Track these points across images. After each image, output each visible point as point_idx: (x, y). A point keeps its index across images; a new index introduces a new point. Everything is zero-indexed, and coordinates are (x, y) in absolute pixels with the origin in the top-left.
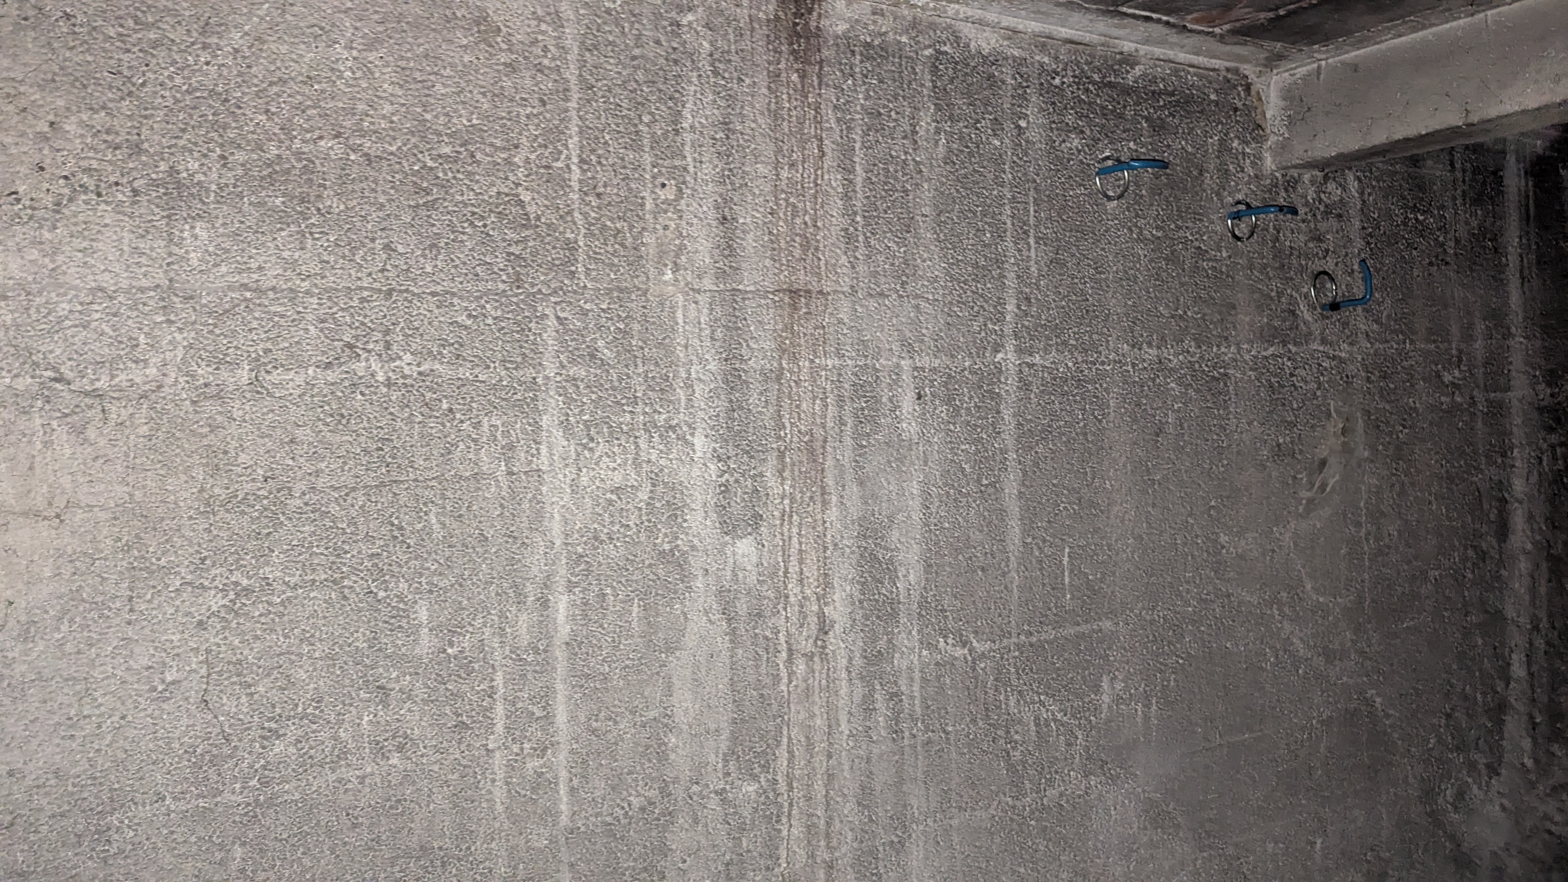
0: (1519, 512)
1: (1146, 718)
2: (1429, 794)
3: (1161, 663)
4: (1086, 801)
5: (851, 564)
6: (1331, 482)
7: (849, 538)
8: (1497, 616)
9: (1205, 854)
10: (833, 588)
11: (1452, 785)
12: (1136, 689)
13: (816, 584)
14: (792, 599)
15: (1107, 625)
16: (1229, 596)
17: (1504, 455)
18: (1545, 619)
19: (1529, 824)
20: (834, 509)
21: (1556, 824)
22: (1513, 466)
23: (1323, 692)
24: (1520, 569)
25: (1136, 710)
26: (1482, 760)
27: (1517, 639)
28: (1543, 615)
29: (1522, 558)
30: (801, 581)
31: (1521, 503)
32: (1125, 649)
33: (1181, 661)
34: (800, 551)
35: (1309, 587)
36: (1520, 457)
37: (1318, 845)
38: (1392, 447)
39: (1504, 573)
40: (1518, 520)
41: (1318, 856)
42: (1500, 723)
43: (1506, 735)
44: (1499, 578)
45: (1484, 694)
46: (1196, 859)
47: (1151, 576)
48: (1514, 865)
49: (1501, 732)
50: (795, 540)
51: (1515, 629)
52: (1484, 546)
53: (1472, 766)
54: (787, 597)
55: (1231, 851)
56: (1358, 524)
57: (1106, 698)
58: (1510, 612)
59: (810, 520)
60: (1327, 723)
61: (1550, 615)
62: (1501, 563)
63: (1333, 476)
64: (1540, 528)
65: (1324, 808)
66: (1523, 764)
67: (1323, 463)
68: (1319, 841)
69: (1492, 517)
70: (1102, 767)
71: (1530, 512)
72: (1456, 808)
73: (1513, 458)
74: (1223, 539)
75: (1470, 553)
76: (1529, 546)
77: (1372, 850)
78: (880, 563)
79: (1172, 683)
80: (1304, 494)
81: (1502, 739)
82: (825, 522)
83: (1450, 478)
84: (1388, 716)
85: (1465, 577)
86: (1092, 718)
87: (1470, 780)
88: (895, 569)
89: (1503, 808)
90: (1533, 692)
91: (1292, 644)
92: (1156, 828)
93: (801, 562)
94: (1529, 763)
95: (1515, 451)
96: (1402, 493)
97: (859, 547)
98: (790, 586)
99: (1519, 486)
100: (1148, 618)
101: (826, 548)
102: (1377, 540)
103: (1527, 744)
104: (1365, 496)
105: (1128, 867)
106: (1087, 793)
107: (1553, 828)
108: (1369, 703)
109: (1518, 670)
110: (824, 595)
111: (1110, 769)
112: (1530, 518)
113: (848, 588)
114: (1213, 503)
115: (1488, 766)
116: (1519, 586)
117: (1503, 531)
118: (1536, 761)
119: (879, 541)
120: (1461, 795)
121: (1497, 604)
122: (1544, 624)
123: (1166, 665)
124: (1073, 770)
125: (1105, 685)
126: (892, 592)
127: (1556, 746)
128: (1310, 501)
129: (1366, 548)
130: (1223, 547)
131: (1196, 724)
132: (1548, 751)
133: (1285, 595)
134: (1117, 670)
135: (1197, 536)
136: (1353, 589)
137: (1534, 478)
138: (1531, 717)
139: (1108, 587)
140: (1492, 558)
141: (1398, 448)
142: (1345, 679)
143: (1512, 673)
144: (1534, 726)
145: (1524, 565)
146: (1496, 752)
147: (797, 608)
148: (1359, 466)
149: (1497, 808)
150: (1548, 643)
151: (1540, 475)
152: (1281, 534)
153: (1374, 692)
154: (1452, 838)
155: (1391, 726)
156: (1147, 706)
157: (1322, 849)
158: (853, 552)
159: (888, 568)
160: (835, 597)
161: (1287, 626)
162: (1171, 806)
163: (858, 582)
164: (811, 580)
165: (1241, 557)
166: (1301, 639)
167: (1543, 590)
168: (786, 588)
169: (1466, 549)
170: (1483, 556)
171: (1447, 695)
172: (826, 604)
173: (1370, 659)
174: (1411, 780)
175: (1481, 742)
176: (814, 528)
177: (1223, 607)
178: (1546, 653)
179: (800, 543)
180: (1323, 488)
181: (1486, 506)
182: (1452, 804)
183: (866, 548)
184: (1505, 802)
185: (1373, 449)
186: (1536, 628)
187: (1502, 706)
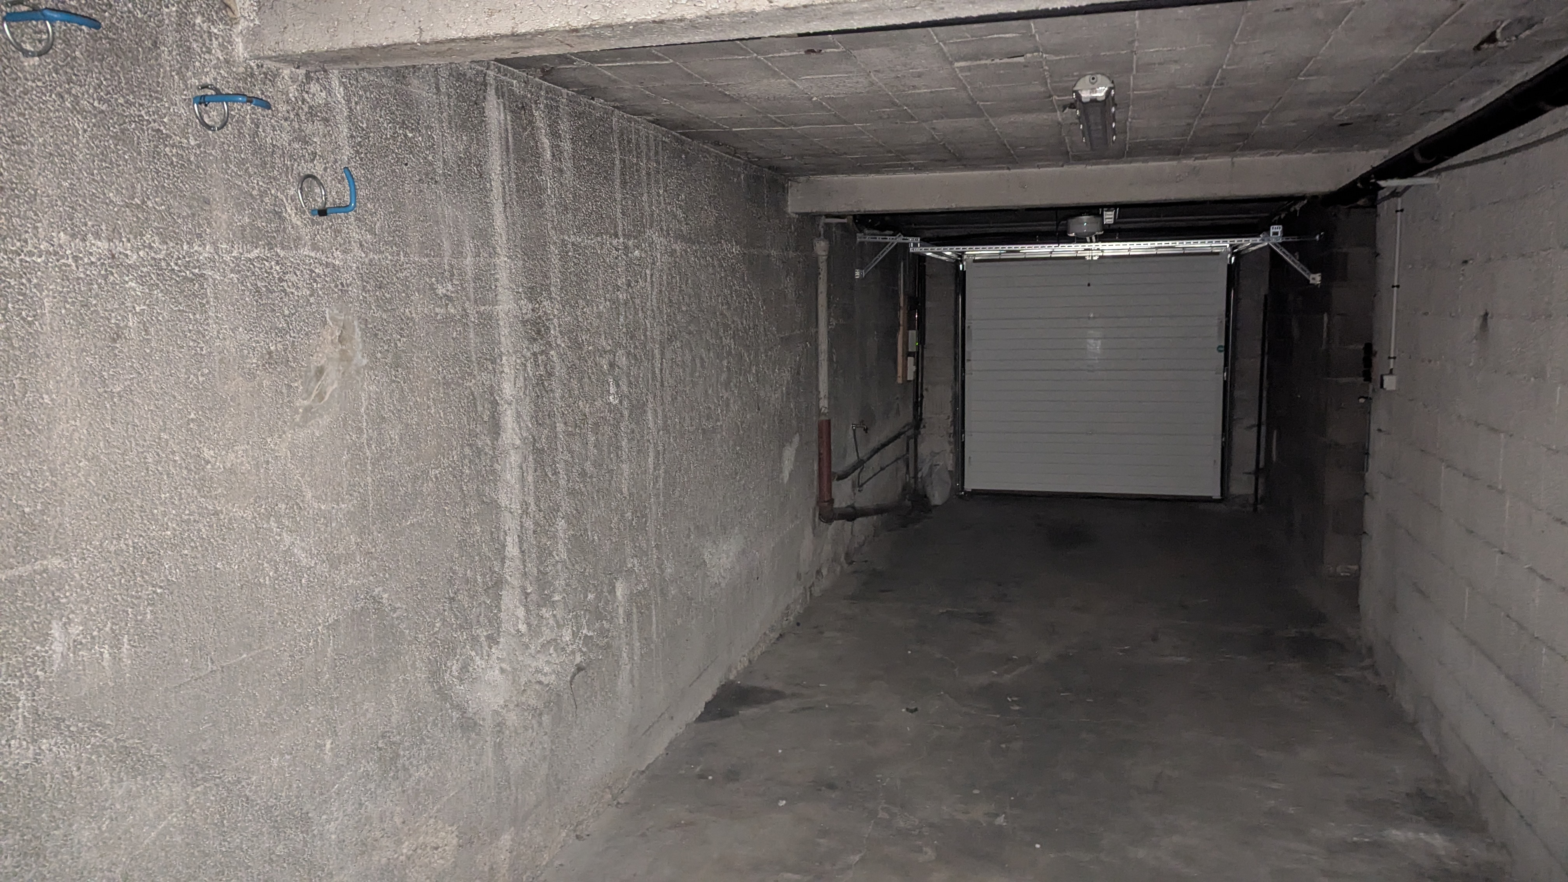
0: (509, 412)
1: (116, 659)
2: (435, 673)
3: (132, 596)
4: (35, 770)
6: (330, 390)
8: (494, 506)
9: (199, 789)
11: (458, 660)
12: (100, 630)
15: (56, 562)
16: (216, 513)
17: (493, 362)
18: (532, 504)
19: (523, 680)
21: (545, 674)
22: (502, 372)
23: (328, 597)
24: (510, 463)
25: (101, 654)
26: (482, 633)
27: (510, 523)
28: (531, 500)
29: (512, 452)
31: (510, 404)
32: (82, 588)
33: (159, 591)
35: (309, 495)
36: (508, 364)
37: (328, 746)
38: (390, 356)
39: (496, 466)
40: (508, 420)
41: (328, 756)
42: (499, 597)
43: (503, 607)
44: (494, 472)
45: (483, 575)
46: (188, 797)
47: (114, 501)
48: (512, 718)
49: (498, 607)
51: (507, 514)
52: (480, 444)
53: (475, 639)
55: (230, 777)
56: (360, 430)
57: (58, 648)
58: (504, 501)
60: (333, 626)
61: (538, 499)
62: (494, 459)
63: (332, 383)
64: (527, 426)
65: (332, 708)
66: (518, 631)
67: (320, 371)
68: (328, 743)
69: (486, 419)
70: (57, 727)
71: (518, 412)
72: (461, 680)
73: (502, 365)
74: (207, 454)
75: (467, 450)
76: (518, 442)
77: (383, 737)
79: (149, 616)
80: (301, 403)
81: (500, 611)
83: (447, 384)
84: (395, 610)
85: (463, 473)
86: (39, 673)
87: (473, 653)
89: (502, 671)
90: (525, 566)
91: (293, 555)
92: (135, 777)
94: (523, 628)
95: (504, 358)
96: (403, 398)
99: (508, 389)
100: (112, 549)
102: (379, 444)
103: (521, 612)
104: (365, 404)
105: (99, 828)
106: (36, 760)
107: (543, 679)
108: (376, 600)
109: (512, 550)
111: (68, 727)
112: (519, 415)
114: (192, 416)
115: (488, 637)
116: (511, 477)
117: (495, 429)
118: (529, 625)
120: (464, 668)
121: (493, 495)
122: (533, 507)
123: (140, 597)
124: (14, 737)
125: (56, 631)
127: (544, 610)
128: (307, 409)
129: (368, 454)
130: (208, 462)
131: (182, 655)
132: (538, 615)
133: (284, 506)
134: (73, 612)
135: (173, 453)
136: (355, 494)
137: (520, 383)
138: (523, 589)
139: (54, 518)
140: (486, 454)
141: (397, 356)
142: (351, 581)
143: (507, 553)
144: (527, 595)
145: (514, 458)
146: (494, 622)
148: (358, 372)
149: (497, 672)
150: (536, 524)
151: (525, 379)
152: (276, 444)
153: (380, 589)
154: (458, 707)
155: (397, 618)
156: (116, 645)
157: (332, 749)
161: (287, 539)
162: (154, 749)
165: (232, 471)
166: (303, 548)
167: (530, 479)
169: (462, 447)
170: (479, 452)
171: (450, 582)
173: (376, 559)
174: (419, 664)
175: (481, 619)
177: (211, 526)
178: (534, 532)
180: (320, 396)
181: (480, 409)
182: (457, 678)
184: (504, 665)
185: (372, 355)
186: (526, 512)
187: (499, 583)
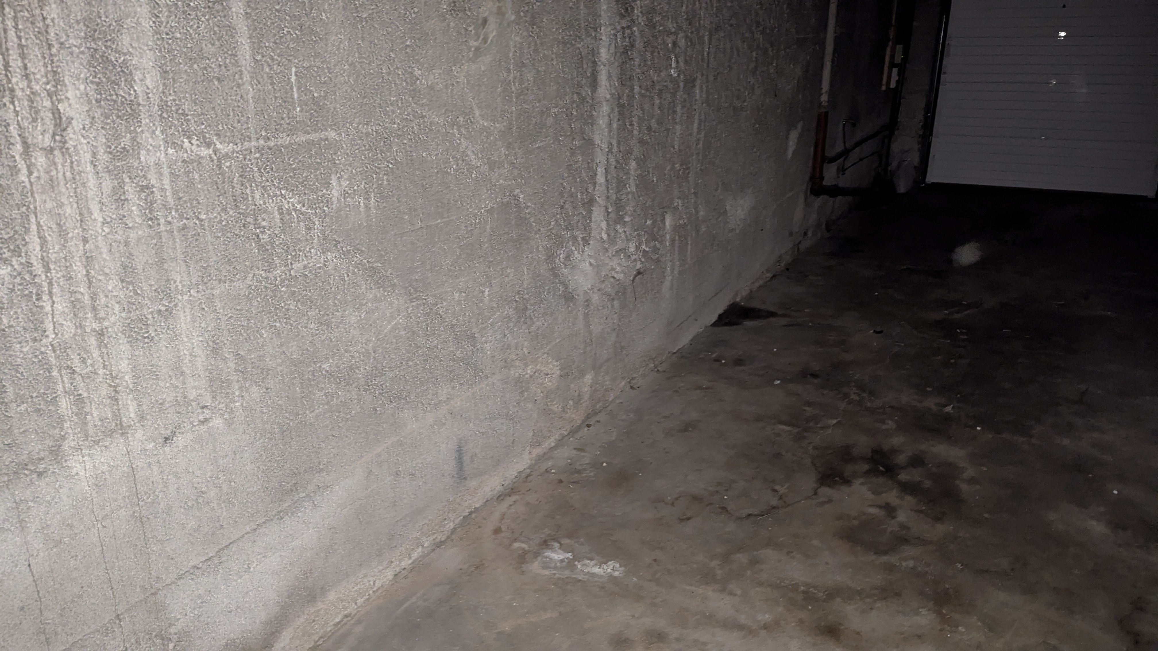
0: (604, 72)
1: (367, 208)
2: (551, 257)
3: (376, 167)
4: (325, 271)
6: (491, 37)
8: (589, 142)
9: (414, 304)
10: (66, 86)
11: (564, 251)
12: (358, 187)
14: (19, 93)
15: (332, 134)
16: (423, 117)
17: (596, 31)
18: (615, 146)
19: (603, 274)
21: (617, 272)
22: (601, 39)
23: (488, 190)
24: (603, 112)
25: (359, 202)
26: (579, 235)
27: (600, 158)
28: (614, 142)
29: (604, 103)
31: (605, 66)
32: (348, 154)
33: (391, 166)
34: (20, 46)
35: (477, 113)
36: (605, 33)
37: (487, 293)
38: (529, 15)
39: (594, 113)
40: (603, 78)
41: (487, 299)
42: (590, 212)
43: (593, 219)
44: (591, 116)
45: (582, 193)
46: (408, 307)
47: (365, 97)
48: (595, 298)
49: (590, 218)
51: (598, 150)
52: (584, 93)
53: (575, 238)
54: (12, 90)
55: (431, 300)
56: (509, 70)
57: (335, 193)
58: (597, 141)
60: (490, 211)
61: (619, 143)
62: (593, 107)
63: (492, 30)
64: (615, 85)
65: (489, 268)
66: (602, 238)
67: (485, 21)
68: (487, 290)
69: (589, 74)
70: (336, 245)
71: (609, 73)
72: (566, 265)
73: (601, 34)
74: (417, 72)
75: (575, 96)
76: (608, 96)
77: (519, 294)
79: (385, 182)
80: (473, 43)
81: (591, 221)
83: (565, 43)
84: (527, 207)
85: (572, 114)
86: (325, 208)
87: (573, 248)
88: (131, 74)
89: (591, 264)
90: (608, 191)
91: (467, 155)
92: (379, 288)
94: (605, 236)
95: (602, 28)
96: (536, 50)
97: (89, 48)
99: (604, 54)
100: (364, 131)
102: (521, 83)
103: (604, 225)
104: (513, 50)
105: (360, 316)
106: (325, 265)
107: (616, 275)
108: (516, 198)
109: (601, 179)
110: (56, 93)
111: (342, 247)
112: (610, 76)
114: (408, 43)
115: (583, 239)
116: (602, 122)
117: (594, 84)
118: (609, 235)
120: (568, 257)
121: (590, 134)
122: (615, 149)
123: (379, 168)
124: (313, 248)
125: (334, 182)
126: (130, 94)
127: (619, 227)
128: (477, 49)
129: (513, 89)
130: (418, 79)
131: (404, 213)
132: (614, 229)
133: (462, 119)
134: (343, 171)
135: (398, 68)
136: (505, 118)
137: (612, 50)
138: (607, 208)
139: (331, 103)
140: (587, 102)
141: (533, 17)
142: (501, 181)
143: (597, 180)
144: (608, 213)
145: (605, 109)
146: (587, 229)
147: (26, 103)
148: (509, 25)
149: (588, 264)
150: (617, 161)
151: (616, 47)
152: (457, 72)
153: (519, 190)
154: (563, 283)
155: (529, 213)
156: (367, 199)
157: (489, 295)
161: (464, 143)
162: (389, 272)
163: (92, 82)
164: (38, 76)
165: (431, 88)
166: (473, 152)
167: (615, 126)
169: (573, 94)
170: (583, 100)
171: (561, 194)
172: (59, 101)
173: (517, 168)
174: (540, 249)
175: (579, 224)
177: (420, 126)
178: (615, 167)
180: (485, 40)
181: (585, 66)
182: (564, 263)
184: (592, 261)
185: (517, 13)
186: (610, 151)
187: (591, 201)
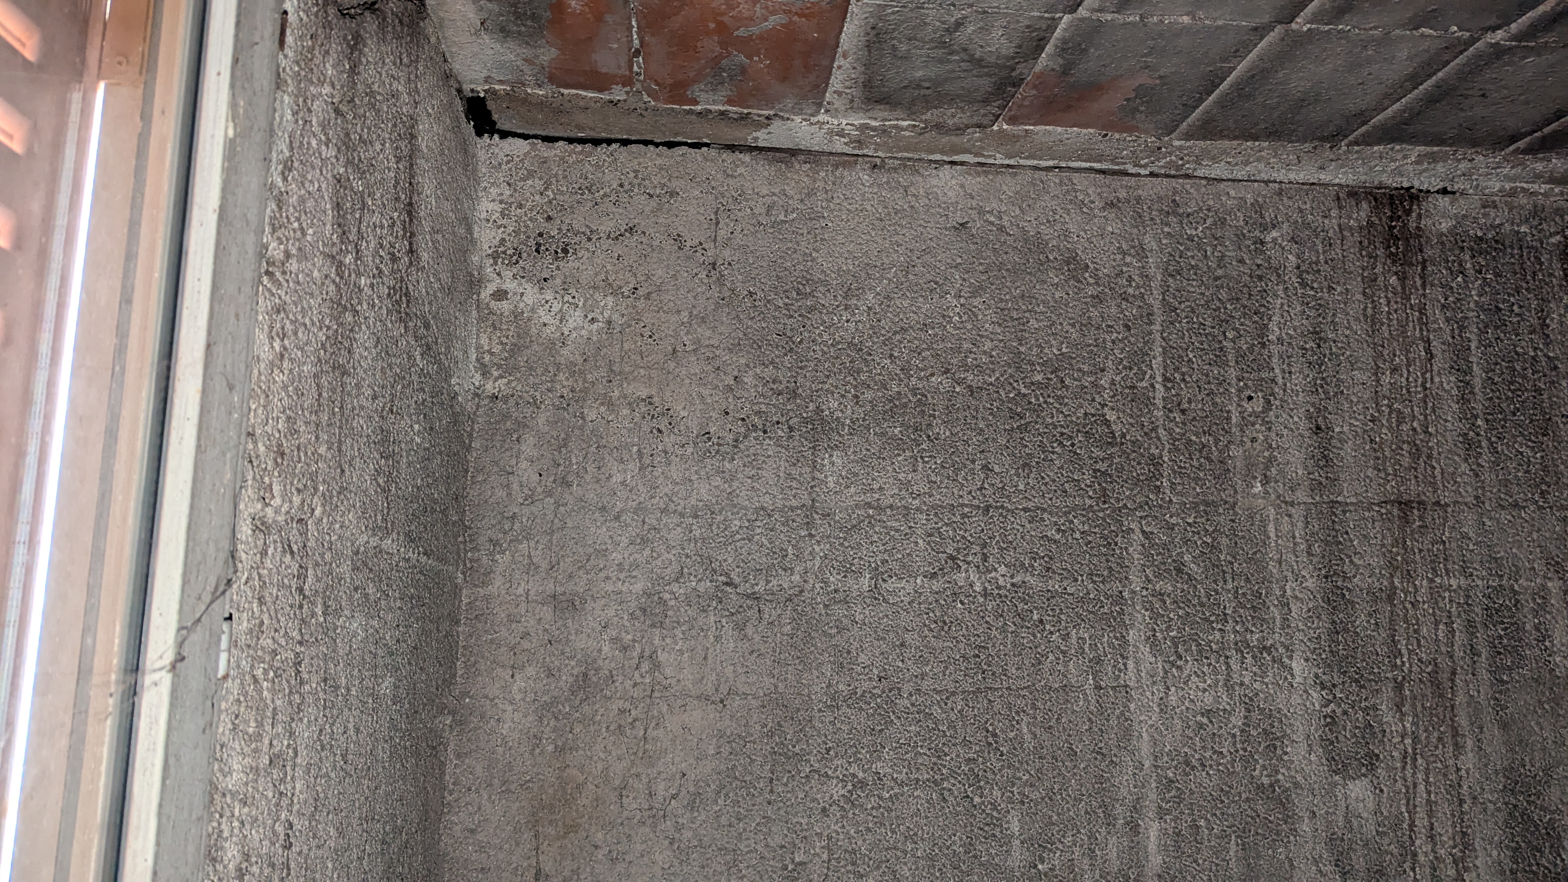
5: (1496, 823)
7: (1492, 792)
13: (1451, 843)
20: (1470, 755)
30: (1432, 837)
50: (1421, 787)
59: (1439, 765)
78: (1536, 826)
82: (1458, 770)
93: (1430, 814)
98: (1418, 842)
101: (1461, 802)
113: (1495, 853)
119: (1533, 798)
158: (1499, 810)
159: (1548, 834)
160: (1478, 863)
168: (1413, 843)
176: (1445, 775)
179: (1429, 793)
183: (1515, 806)
